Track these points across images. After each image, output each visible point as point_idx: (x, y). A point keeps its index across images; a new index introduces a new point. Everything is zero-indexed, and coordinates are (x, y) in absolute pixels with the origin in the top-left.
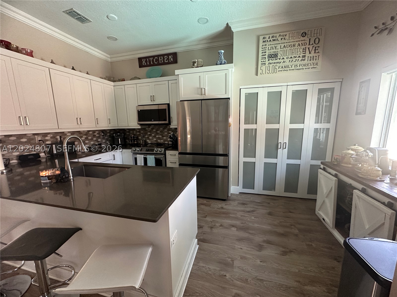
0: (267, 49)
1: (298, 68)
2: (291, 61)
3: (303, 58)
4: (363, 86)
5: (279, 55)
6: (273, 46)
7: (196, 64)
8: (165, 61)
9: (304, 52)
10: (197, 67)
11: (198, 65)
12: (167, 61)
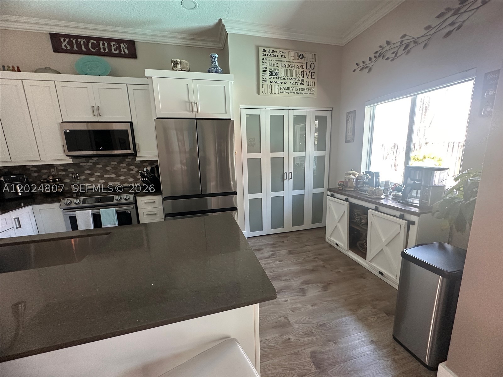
0: (268, 64)
1: (298, 92)
2: (291, 83)
3: (303, 82)
4: (350, 116)
5: (280, 74)
6: (274, 62)
7: (179, 66)
8: (113, 50)
9: (303, 76)
10: (181, 71)
11: (183, 68)
12: (117, 52)
